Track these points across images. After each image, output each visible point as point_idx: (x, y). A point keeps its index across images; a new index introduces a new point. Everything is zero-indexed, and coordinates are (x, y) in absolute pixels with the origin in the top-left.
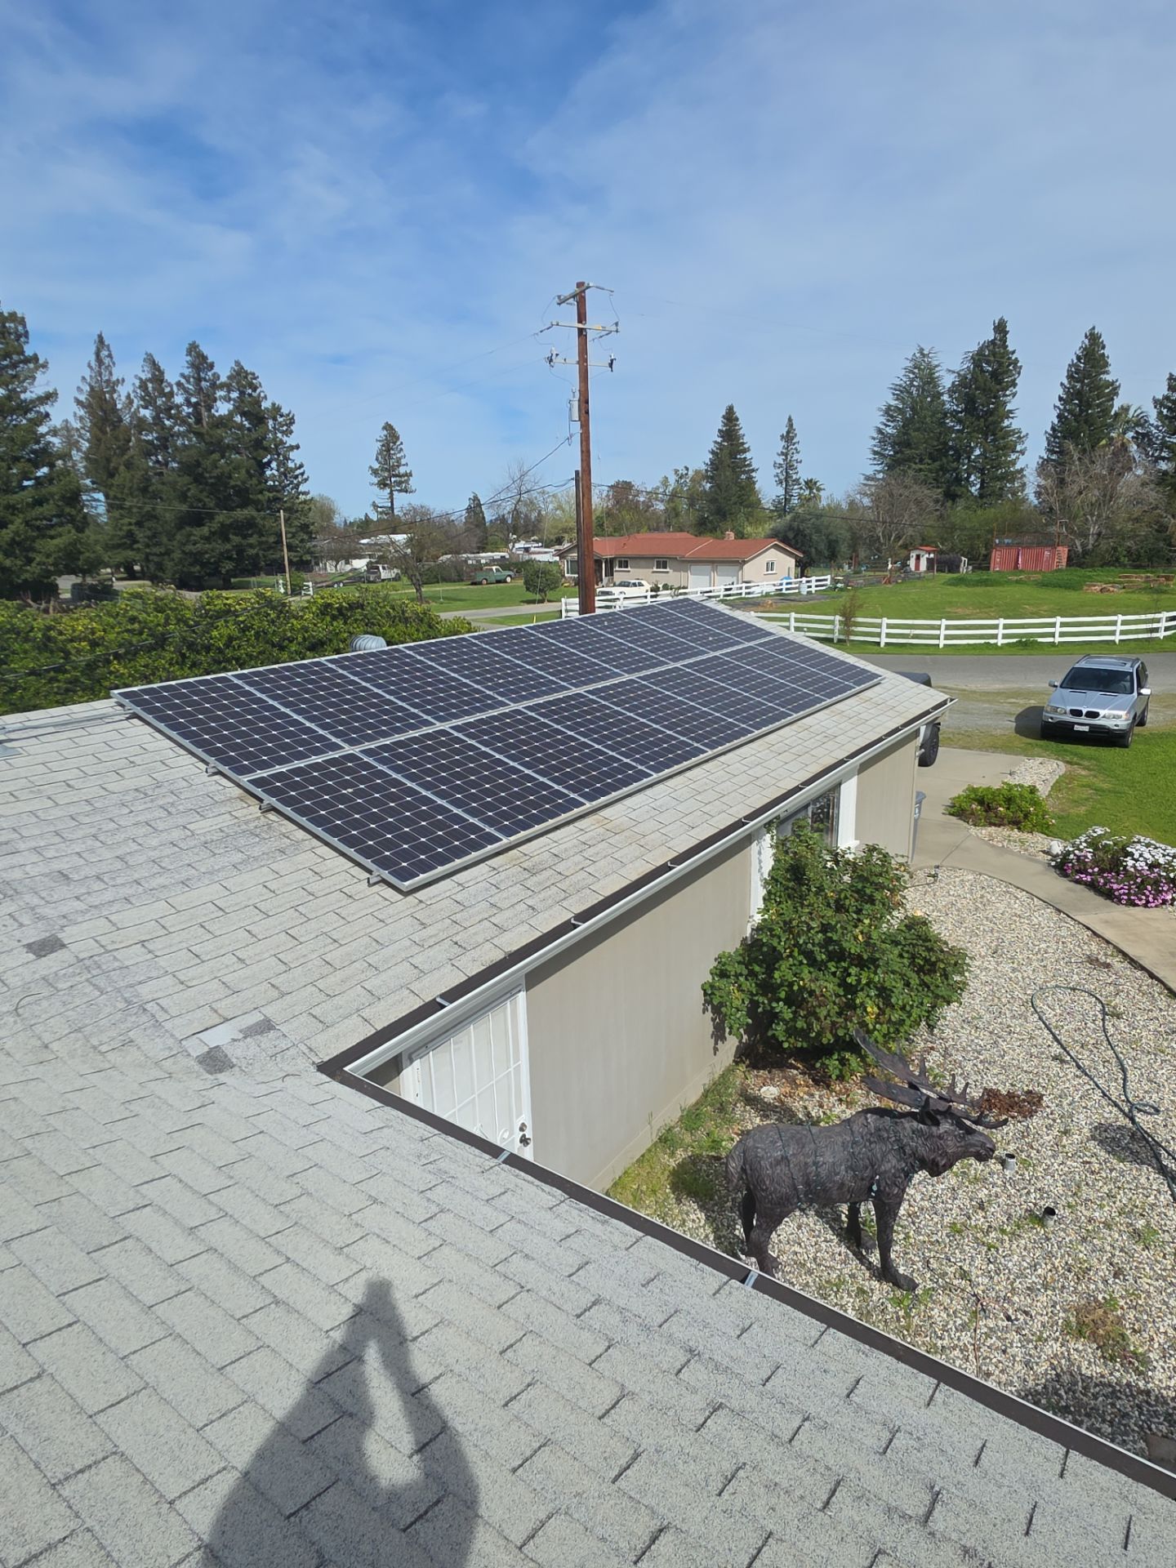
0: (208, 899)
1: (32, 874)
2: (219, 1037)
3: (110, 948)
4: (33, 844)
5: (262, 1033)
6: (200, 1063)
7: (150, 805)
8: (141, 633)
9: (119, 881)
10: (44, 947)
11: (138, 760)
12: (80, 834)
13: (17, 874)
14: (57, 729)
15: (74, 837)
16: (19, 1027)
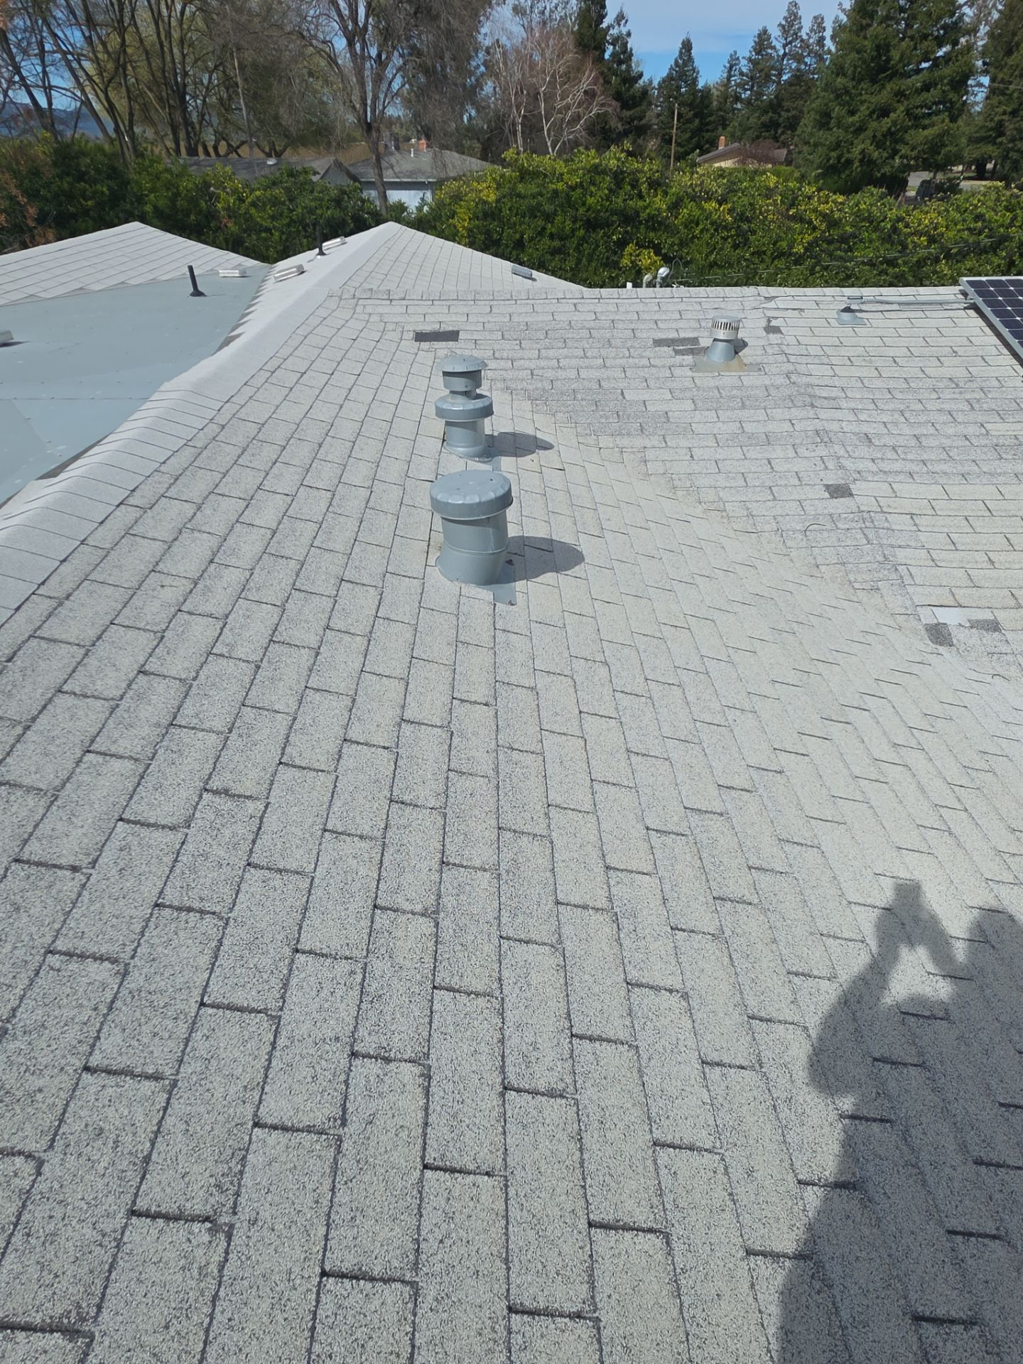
0: (981, 498)
1: (845, 430)
2: (949, 617)
3: (885, 510)
4: (852, 405)
5: (987, 630)
6: (927, 630)
7: (957, 396)
8: (980, 233)
9: (909, 456)
10: (839, 491)
11: (961, 351)
12: (891, 406)
13: (834, 427)
14: (902, 307)
15: (886, 408)
16: (804, 544)
